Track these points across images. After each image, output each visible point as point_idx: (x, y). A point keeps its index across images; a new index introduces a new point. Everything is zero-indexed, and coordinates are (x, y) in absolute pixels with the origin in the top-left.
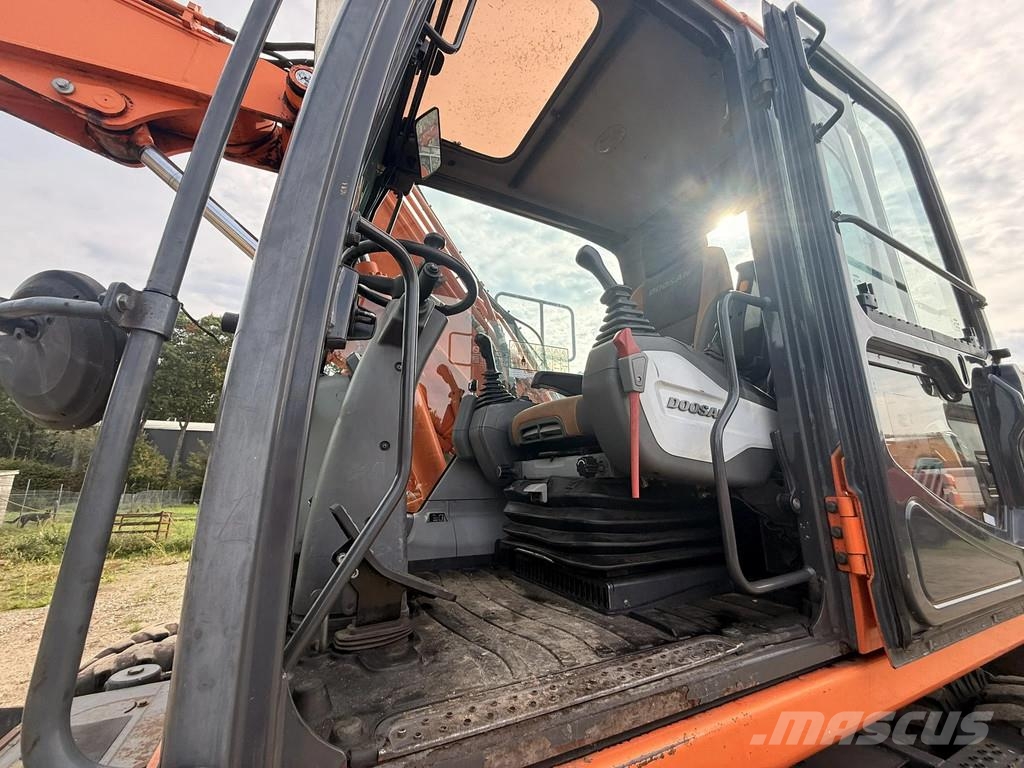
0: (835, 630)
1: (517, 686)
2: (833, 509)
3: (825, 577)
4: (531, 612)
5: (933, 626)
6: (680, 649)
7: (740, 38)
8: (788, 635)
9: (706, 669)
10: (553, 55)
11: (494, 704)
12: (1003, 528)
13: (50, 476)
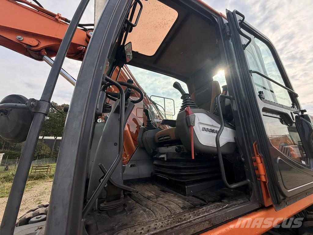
0: (257, 199)
1: (157, 221)
2: (255, 161)
3: (253, 182)
4: (162, 196)
5: (288, 197)
6: (208, 207)
7: (220, 20)
8: (242, 201)
9: (217, 213)
10: (165, 26)
11: (150, 227)
12: (308, 165)
13: (14, 155)
